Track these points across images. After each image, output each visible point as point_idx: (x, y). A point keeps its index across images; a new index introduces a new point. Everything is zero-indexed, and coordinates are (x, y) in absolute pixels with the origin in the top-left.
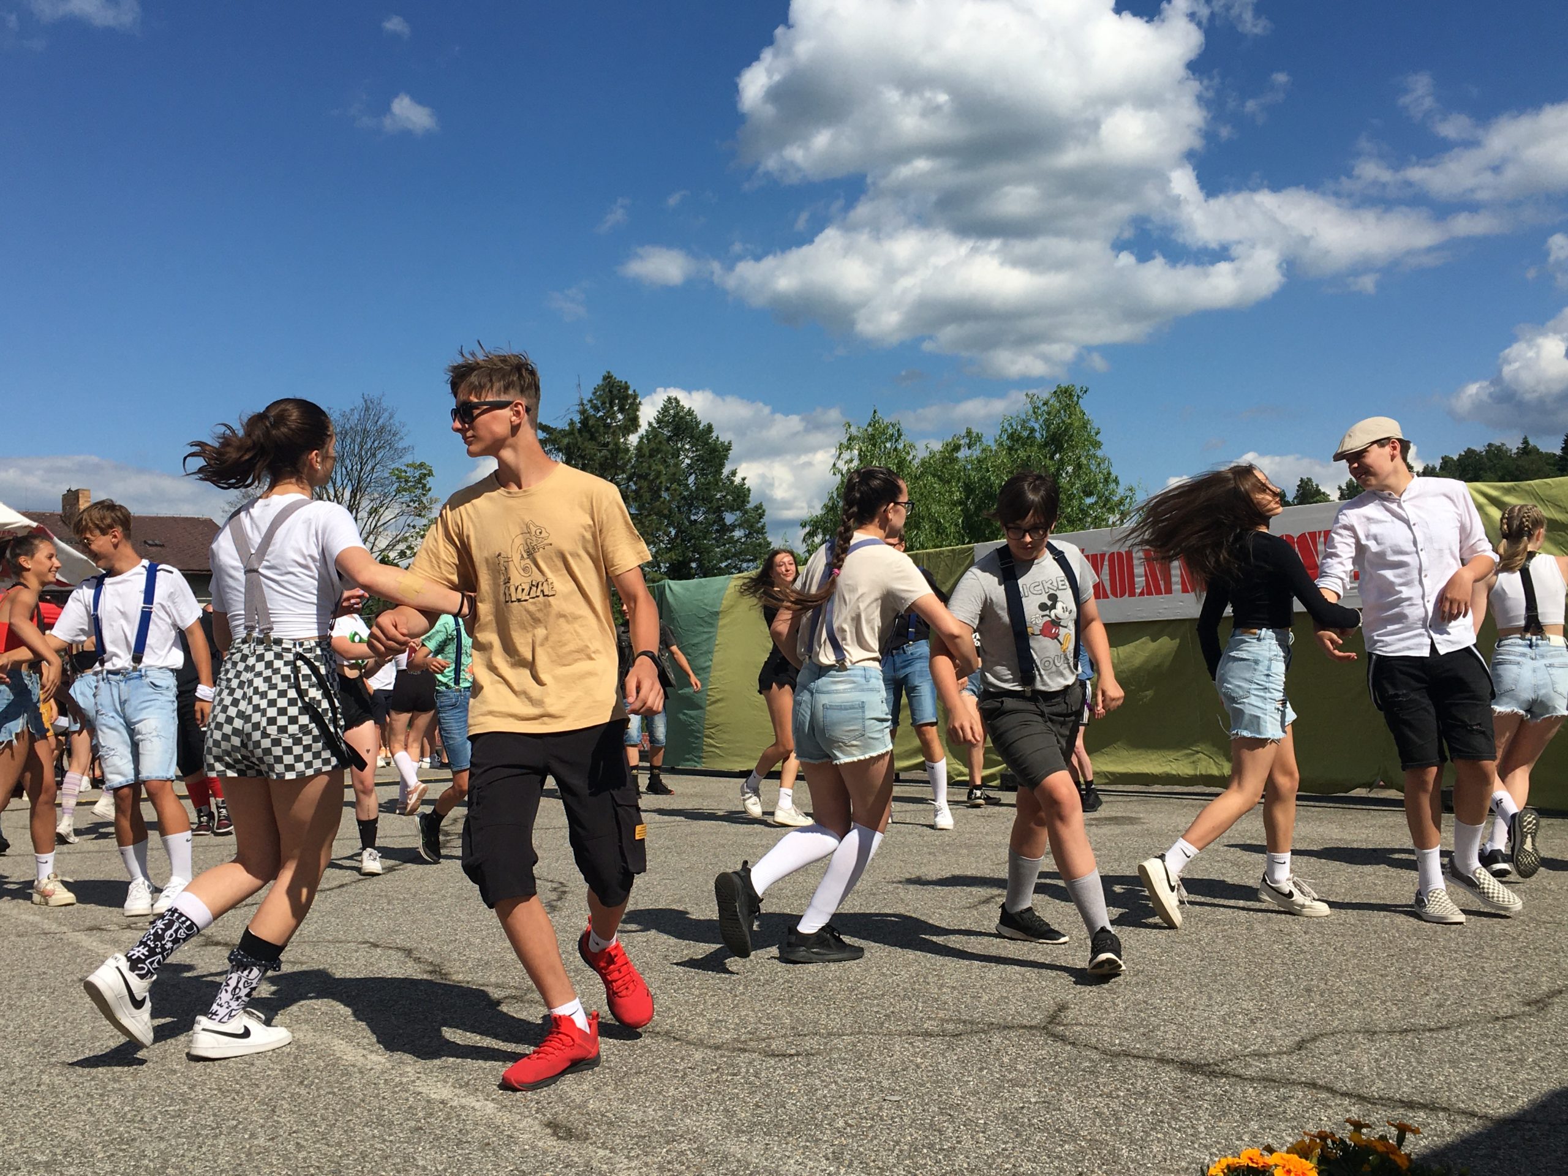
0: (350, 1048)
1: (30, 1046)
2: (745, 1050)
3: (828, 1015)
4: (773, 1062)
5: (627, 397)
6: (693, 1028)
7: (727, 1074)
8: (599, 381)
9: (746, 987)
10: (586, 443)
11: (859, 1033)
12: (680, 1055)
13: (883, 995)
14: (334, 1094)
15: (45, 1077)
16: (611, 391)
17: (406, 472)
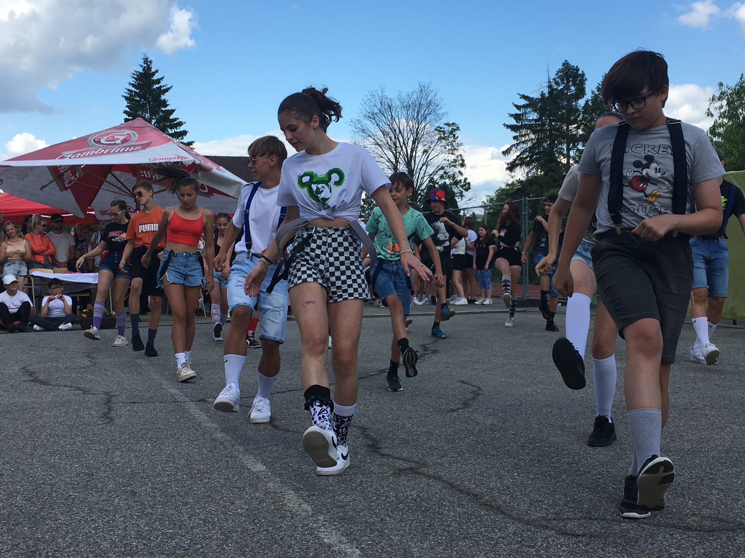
0: (295, 498)
2: (547, 528)
5: (577, 76)
8: (561, 67)
10: (552, 107)
12: (500, 526)
14: (268, 531)
16: (567, 73)
17: (444, 128)
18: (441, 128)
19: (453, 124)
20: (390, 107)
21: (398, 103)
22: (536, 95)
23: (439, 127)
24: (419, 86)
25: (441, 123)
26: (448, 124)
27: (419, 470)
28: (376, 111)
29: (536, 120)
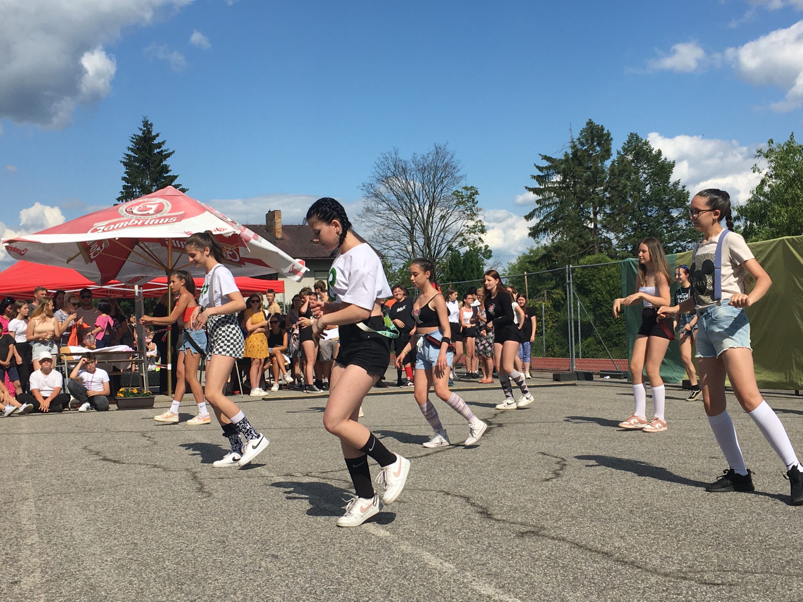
0: (433, 558)
1: (255, 543)
2: (685, 578)
3: (745, 559)
4: (705, 588)
5: (602, 136)
6: (650, 560)
7: (673, 594)
8: (585, 126)
9: (686, 535)
10: (576, 168)
11: (767, 572)
12: (641, 579)
13: (785, 547)
14: (424, 585)
15: (263, 563)
16: (592, 132)
17: (462, 192)
18: (459, 192)
19: (472, 187)
20: (404, 170)
21: (413, 166)
22: (559, 156)
23: (457, 191)
24: (434, 148)
25: (458, 187)
26: (466, 188)
27: (540, 533)
28: (389, 174)
29: (559, 183)
